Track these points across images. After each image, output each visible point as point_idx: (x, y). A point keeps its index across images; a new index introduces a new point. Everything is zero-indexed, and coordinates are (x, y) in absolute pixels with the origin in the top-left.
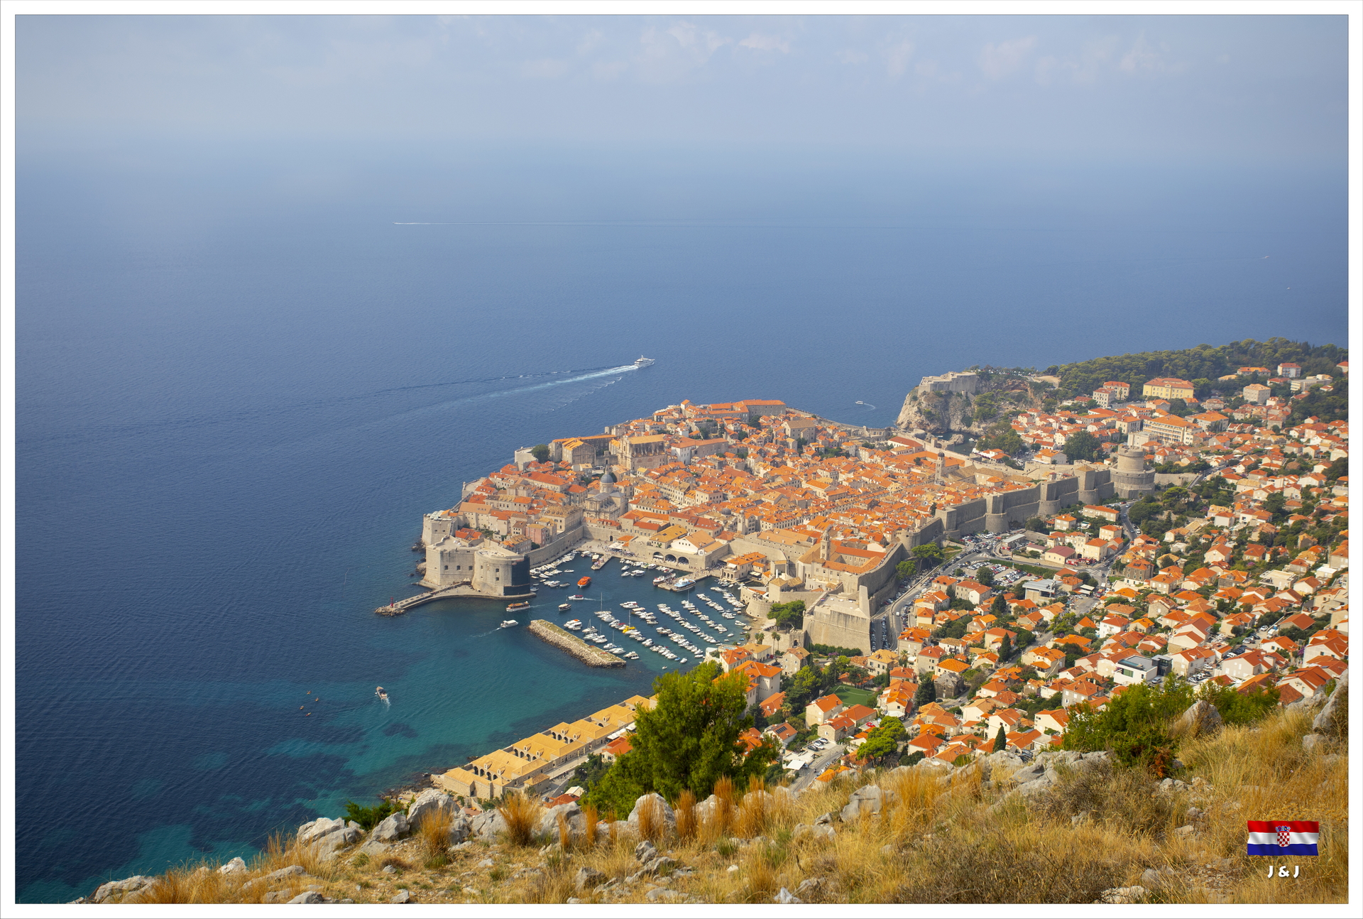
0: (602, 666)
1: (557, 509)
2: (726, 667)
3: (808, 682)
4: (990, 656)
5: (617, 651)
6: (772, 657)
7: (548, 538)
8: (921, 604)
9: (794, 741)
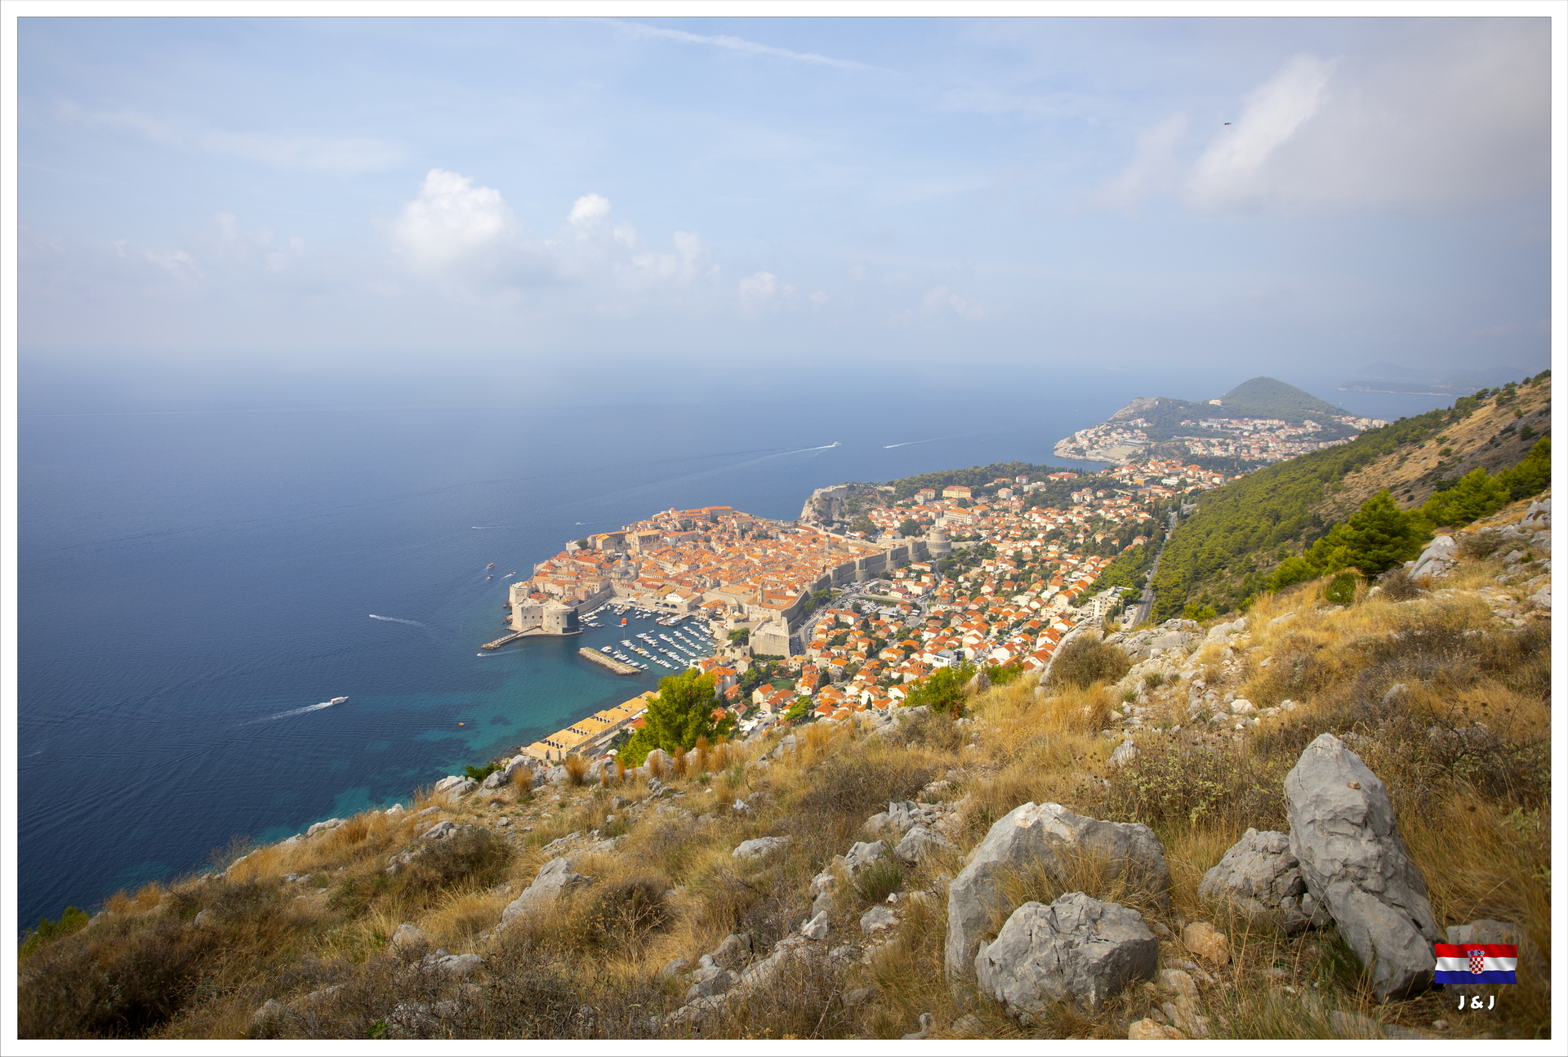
0: (626, 674)
1: (594, 578)
2: (703, 671)
3: (753, 677)
4: (861, 655)
5: (634, 664)
6: (730, 663)
7: (589, 596)
8: (819, 627)
9: (746, 713)
